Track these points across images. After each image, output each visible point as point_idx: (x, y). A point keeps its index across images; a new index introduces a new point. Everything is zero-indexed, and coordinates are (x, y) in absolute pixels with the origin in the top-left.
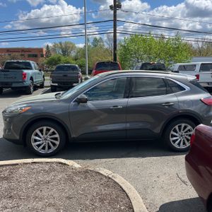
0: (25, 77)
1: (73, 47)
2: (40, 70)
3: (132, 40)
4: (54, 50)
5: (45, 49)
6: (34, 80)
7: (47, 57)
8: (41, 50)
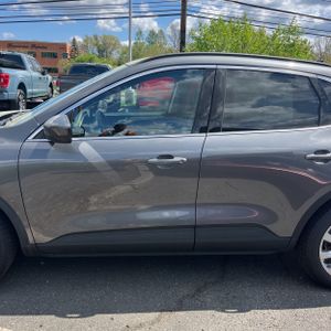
0: (6, 82)
1: (116, 45)
2: (43, 74)
3: (213, 29)
4: (85, 47)
5: (69, 45)
6: (29, 90)
7: (73, 57)
8: (63, 46)
